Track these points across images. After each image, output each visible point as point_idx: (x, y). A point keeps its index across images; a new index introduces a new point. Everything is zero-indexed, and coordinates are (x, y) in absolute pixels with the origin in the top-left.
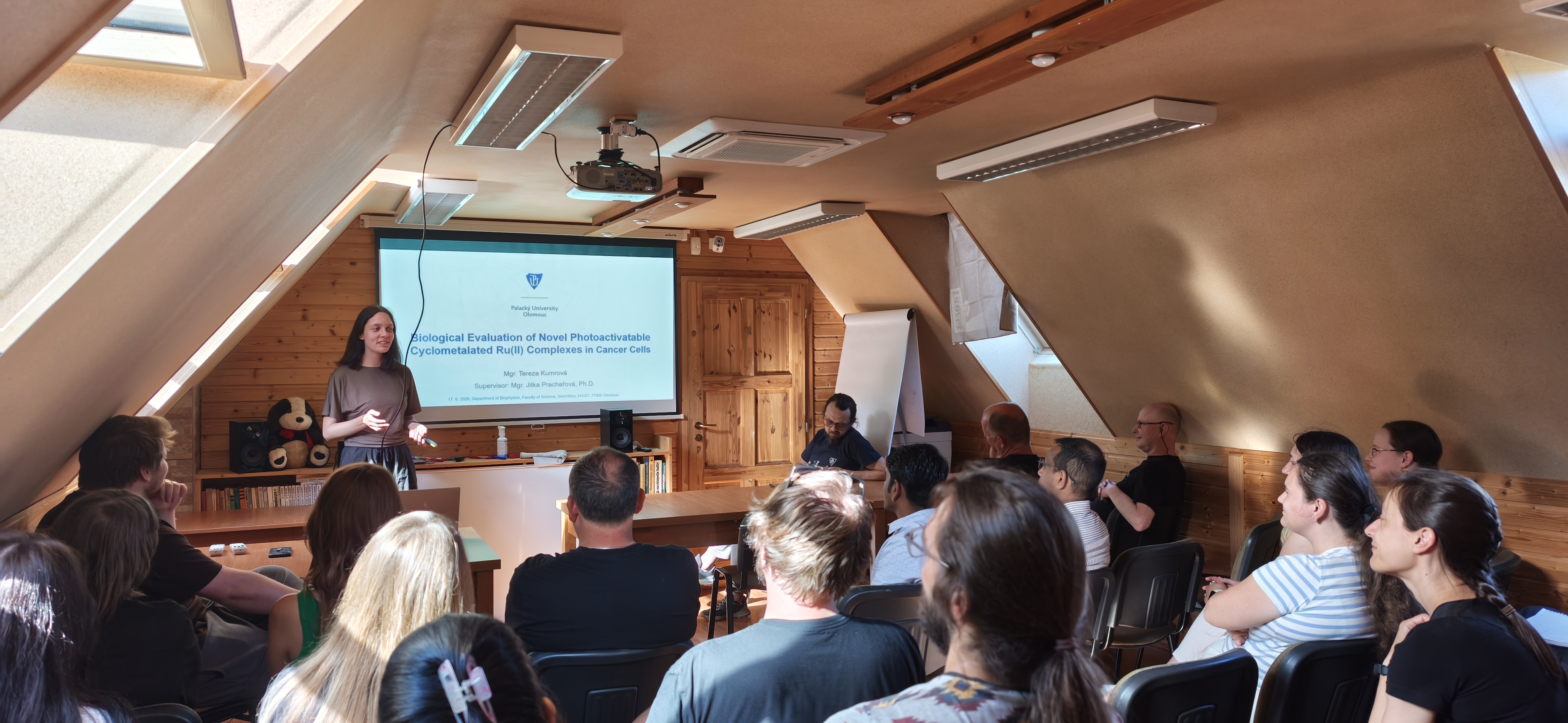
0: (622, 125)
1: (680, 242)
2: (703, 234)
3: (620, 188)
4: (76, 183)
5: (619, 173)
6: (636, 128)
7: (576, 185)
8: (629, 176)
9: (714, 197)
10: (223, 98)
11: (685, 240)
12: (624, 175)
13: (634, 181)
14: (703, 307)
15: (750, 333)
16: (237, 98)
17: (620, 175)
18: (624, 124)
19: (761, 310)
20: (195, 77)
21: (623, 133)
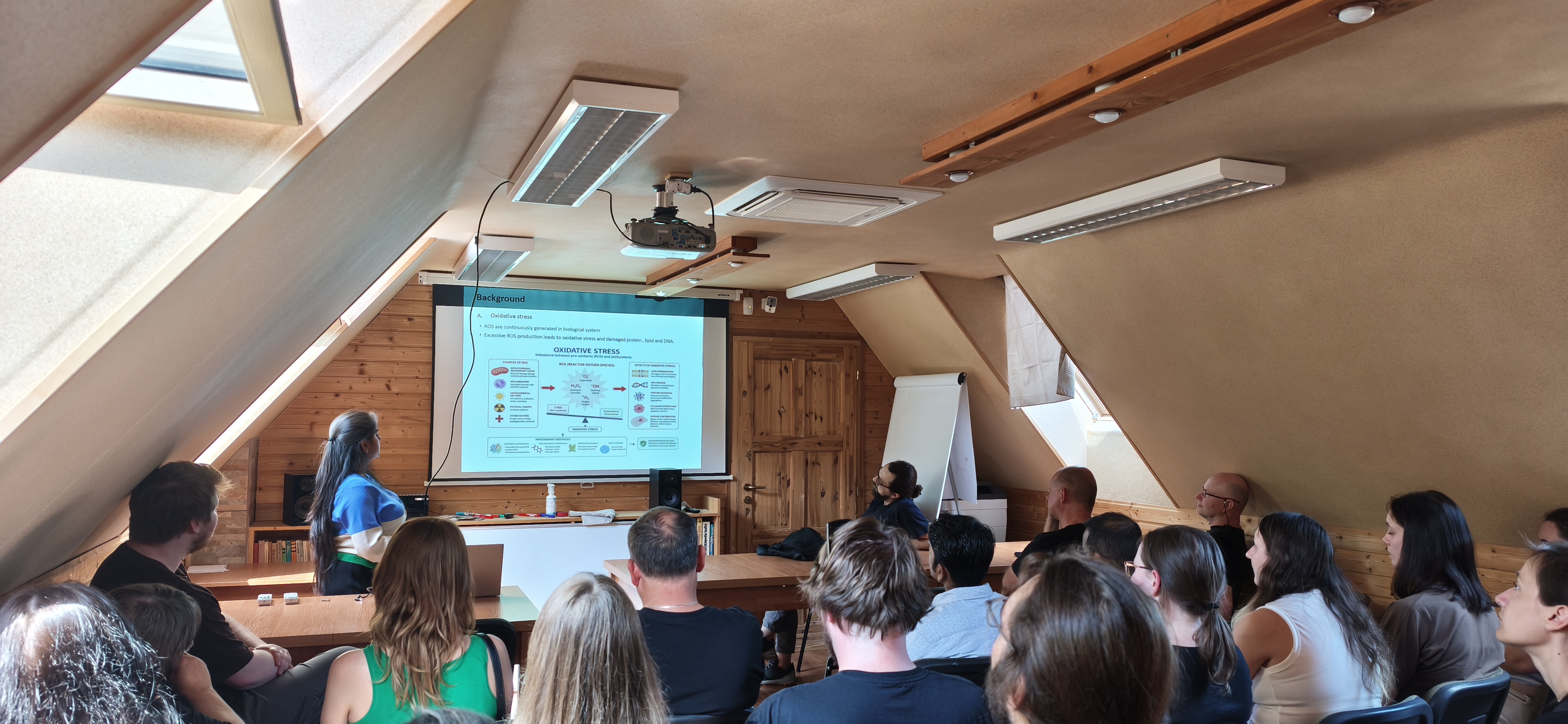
0: (676, 183)
1: (732, 301)
2: (755, 294)
3: (673, 245)
4: (130, 226)
5: (673, 230)
6: (691, 185)
7: (631, 242)
8: (683, 233)
9: (768, 256)
10: (278, 143)
11: (738, 299)
12: (678, 233)
13: (688, 239)
14: (754, 367)
15: (802, 394)
16: (292, 143)
17: (674, 232)
18: (679, 181)
19: (813, 371)
20: (252, 123)
21: (678, 190)
